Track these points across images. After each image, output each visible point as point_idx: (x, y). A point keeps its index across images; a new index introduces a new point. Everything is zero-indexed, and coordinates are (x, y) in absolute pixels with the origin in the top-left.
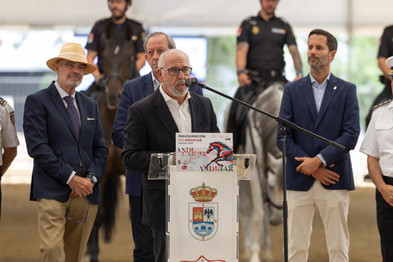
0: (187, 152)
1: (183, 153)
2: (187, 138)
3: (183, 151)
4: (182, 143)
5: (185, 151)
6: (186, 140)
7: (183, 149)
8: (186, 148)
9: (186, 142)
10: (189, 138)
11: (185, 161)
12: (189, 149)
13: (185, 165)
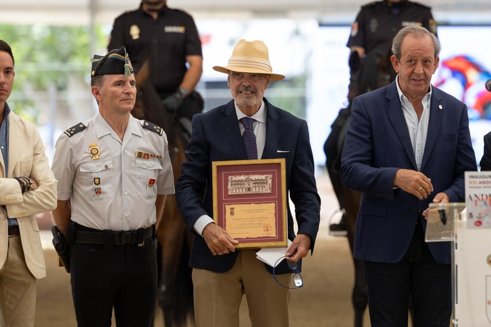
0: (482, 200)
1: (476, 202)
2: (482, 180)
3: (476, 199)
4: (475, 187)
5: (479, 199)
6: (480, 183)
7: (476, 196)
8: (481, 196)
9: (480, 185)
10: (485, 180)
11: (480, 214)
12: (484, 197)
13: (480, 220)
